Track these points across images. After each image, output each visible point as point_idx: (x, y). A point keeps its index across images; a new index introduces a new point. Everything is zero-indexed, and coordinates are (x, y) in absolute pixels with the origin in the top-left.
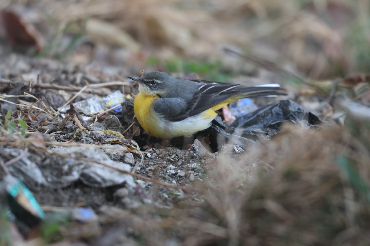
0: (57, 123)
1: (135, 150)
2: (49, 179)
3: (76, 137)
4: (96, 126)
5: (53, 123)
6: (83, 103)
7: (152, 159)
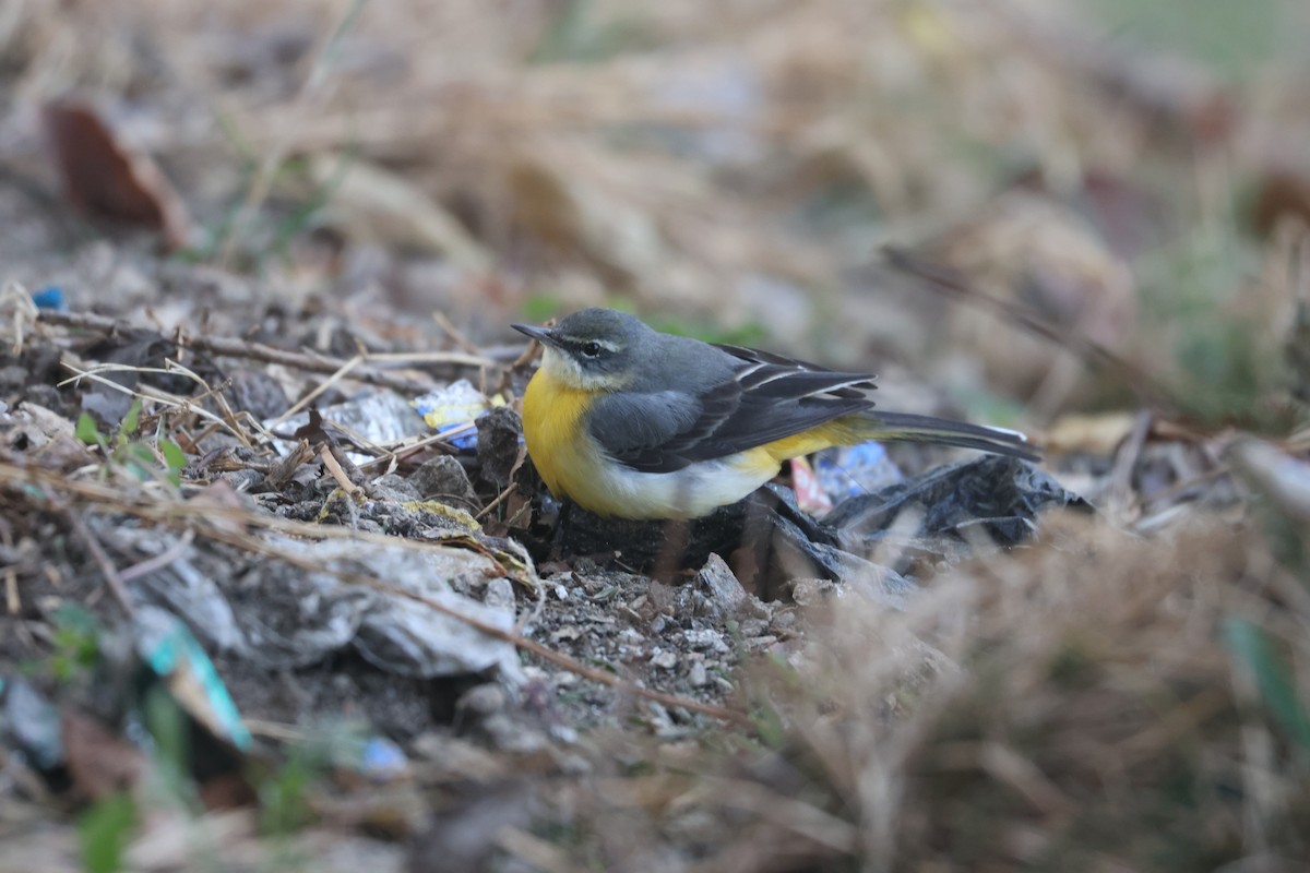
0: (266, 466)
1: (520, 572)
2: (256, 638)
3: (327, 514)
4: (390, 486)
5: (253, 464)
6: (346, 412)
7: (570, 604)
